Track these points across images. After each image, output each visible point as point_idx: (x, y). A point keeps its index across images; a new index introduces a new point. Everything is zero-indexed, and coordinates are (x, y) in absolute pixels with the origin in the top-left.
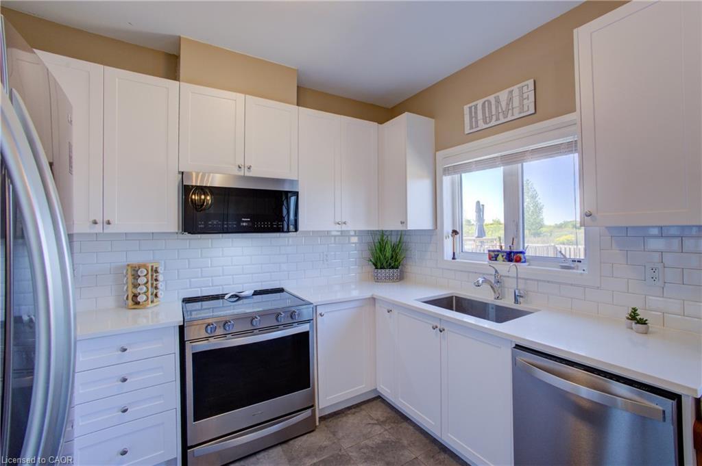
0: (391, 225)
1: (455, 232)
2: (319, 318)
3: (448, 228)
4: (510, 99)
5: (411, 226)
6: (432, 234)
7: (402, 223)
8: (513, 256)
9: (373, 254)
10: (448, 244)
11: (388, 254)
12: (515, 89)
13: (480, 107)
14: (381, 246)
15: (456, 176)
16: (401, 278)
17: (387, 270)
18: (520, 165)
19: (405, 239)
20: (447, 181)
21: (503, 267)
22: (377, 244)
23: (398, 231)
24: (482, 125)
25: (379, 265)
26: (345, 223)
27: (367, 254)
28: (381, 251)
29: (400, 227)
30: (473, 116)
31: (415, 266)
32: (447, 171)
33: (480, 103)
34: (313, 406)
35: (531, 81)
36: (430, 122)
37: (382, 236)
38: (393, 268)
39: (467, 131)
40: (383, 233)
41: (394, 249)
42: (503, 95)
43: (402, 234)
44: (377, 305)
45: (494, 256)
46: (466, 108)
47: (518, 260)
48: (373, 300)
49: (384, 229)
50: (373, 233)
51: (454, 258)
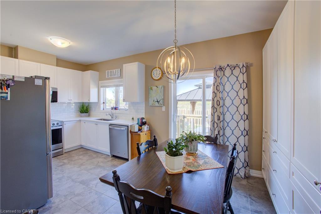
0: (85, 101)
1: (104, 103)
2: (65, 125)
3: (102, 101)
4: (116, 72)
5: (91, 101)
6: (97, 104)
7: (89, 100)
8: (116, 109)
9: (80, 109)
10: (102, 106)
11: (85, 109)
12: (117, 70)
13: (109, 72)
14: (83, 107)
15: (105, 88)
16: (89, 116)
17: (85, 114)
18: (118, 88)
19: (90, 105)
20: (102, 89)
21: (114, 111)
22: (81, 106)
23: (88, 102)
24: (110, 77)
25: (82, 112)
26: (71, 100)
27: (78, 109)
28: (82, 108)
29: (88, 101)
30: (108, 74)
31: (93, 112)
32: (102, 87)
33: (110, 71)
34: (62, 148)
35: (120, 69)
36: (98, 73)
37: (83, 104)
38: (86, 113)
39: (107, 77)
40: (83, 103)
41: (87, 107)
42: (114, 71)
43: (89, 103)
44: (81, 122)
45: (112, 109)
46: (107, 71)
47: (117, 109)
48: (80, 120)
49: (84, 102)
50: (80, 103)
51: (103, 110)
